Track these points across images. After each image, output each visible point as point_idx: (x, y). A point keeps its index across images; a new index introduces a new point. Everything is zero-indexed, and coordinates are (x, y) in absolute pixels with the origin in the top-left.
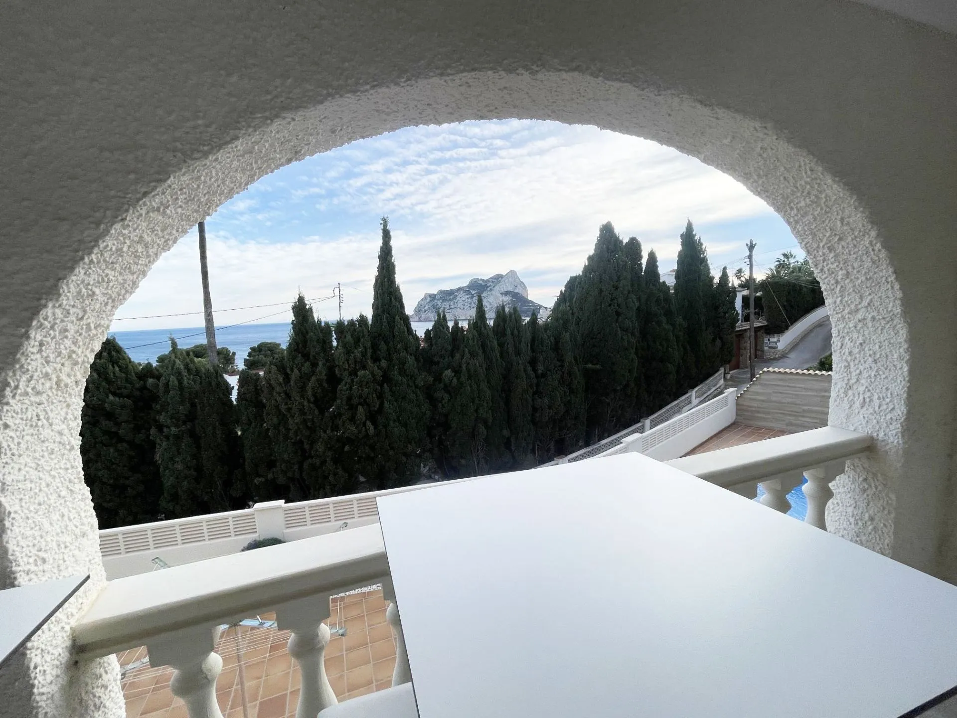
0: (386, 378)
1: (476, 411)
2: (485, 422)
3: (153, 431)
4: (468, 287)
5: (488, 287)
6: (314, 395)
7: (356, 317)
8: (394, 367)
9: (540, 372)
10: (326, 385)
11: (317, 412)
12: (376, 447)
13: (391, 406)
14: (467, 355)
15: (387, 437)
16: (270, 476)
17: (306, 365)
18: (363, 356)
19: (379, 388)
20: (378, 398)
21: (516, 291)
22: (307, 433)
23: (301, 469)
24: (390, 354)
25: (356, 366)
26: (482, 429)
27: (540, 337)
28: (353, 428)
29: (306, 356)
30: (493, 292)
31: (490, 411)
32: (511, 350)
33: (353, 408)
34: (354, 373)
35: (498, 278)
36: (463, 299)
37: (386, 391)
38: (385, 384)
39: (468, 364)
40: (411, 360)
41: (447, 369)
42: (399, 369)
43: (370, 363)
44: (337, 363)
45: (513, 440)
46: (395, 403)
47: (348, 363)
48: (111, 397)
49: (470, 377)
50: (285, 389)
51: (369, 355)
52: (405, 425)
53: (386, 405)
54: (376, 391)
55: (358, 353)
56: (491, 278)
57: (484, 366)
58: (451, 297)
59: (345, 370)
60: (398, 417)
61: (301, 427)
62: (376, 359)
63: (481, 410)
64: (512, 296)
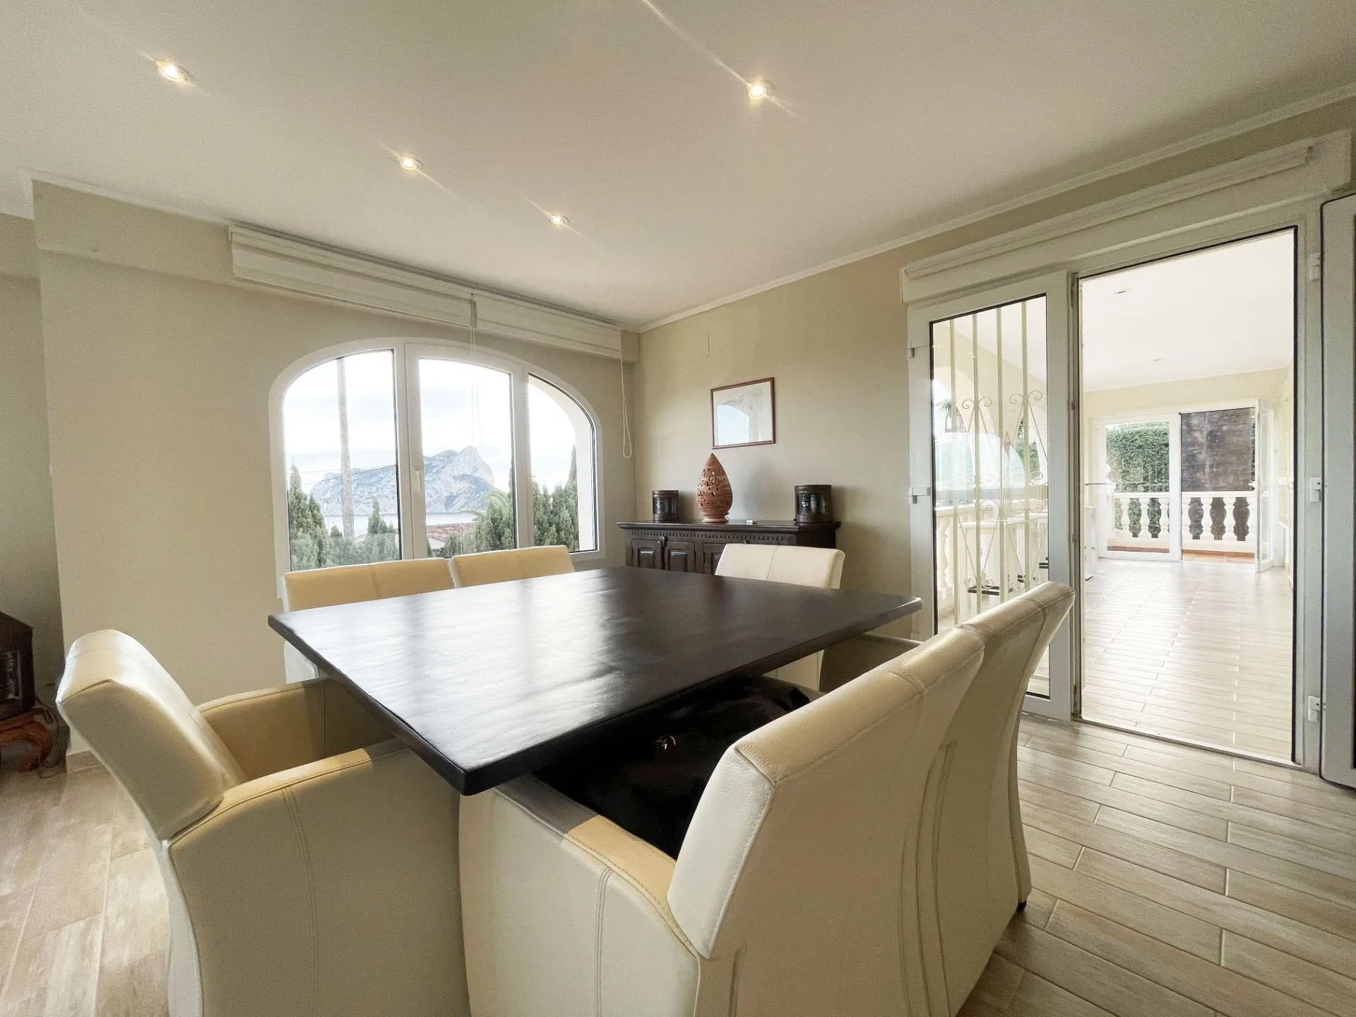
5: (433, 468)
21: (476, 475)
30: (442, 476)
35: (449, 456)
56: (439, 456)
64: (470, 483)
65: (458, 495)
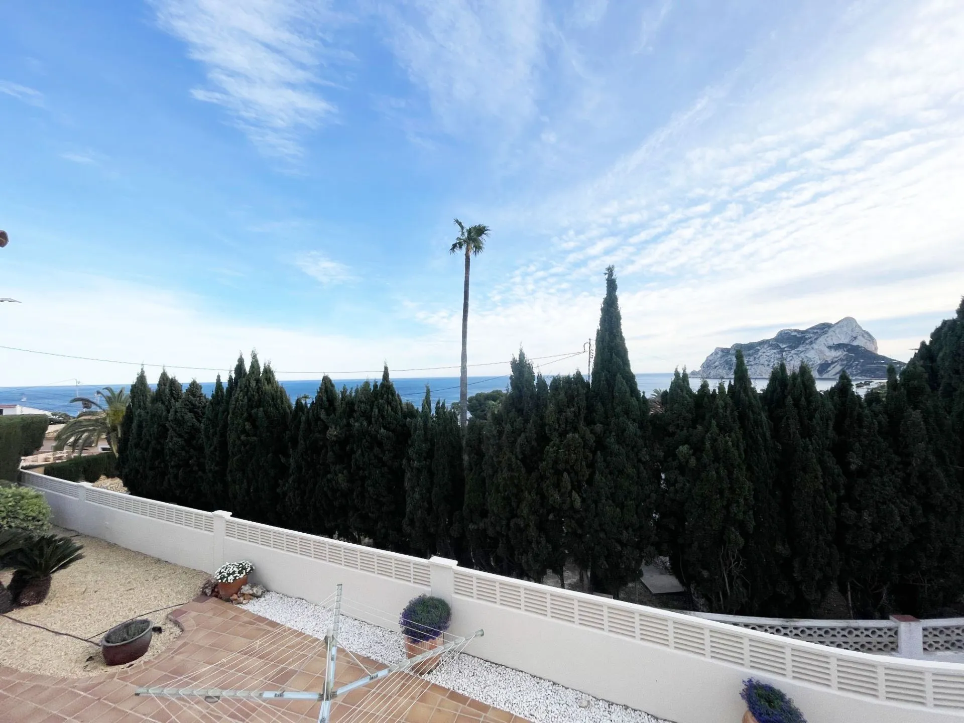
0: (600, 445)
1: (727, 507)
2: (742, 526)
3: (404, 462)
4: (776, 339)
5: (807, 339)
6: (523, 453)
7: (572, 373)
8: (610, 433)
9: (853, 467)
10: (534, 443)
11: (523, 470)
12: (584, 524)
13: (603, 478)
14: (715, 429)
15: (597, 515)
16: (482, 525)
17: (518, 420)
18: (575, 416)
19: (590, 455)
20: (588, 466)
21: (855, 343)
22: (515, 491)
23: (508, 525)
24: (607, 417)
25: (566, 427)
26: (735, 536)
27: (855, 413)
28: (557, 496)
29: (520, 411)
30: (815, 346)
31: (751, 512)
32: (794, 427)
33: (558, 473)
34: (563, 435)
35: (824, 328)
36: (768, 354)
37: (599, 460)
38: (599, 452)
39: (716, 440)
40: (632, 428)
41: (683, 444)
42: (617, 435)
43: (582, 425)
44: (547, 421)
45: (796, 564)
46: (609, 476)
47: (558, 423)
48: (382, 430)
49: (717, 459)
50: (497, 441)
51: (582, 416)
52: (622, 506)
53: (597, 476)
54: (586, 458)
55: (569, 413)
56: (813, 328)
57: (742, 447)
58: (751, 352)
59: (555, 429)
60: (612, 494)
61: (508, 482)
62: (590, 422)
63: (734, 508)
64: (847, 351)
65: (833, 363)
